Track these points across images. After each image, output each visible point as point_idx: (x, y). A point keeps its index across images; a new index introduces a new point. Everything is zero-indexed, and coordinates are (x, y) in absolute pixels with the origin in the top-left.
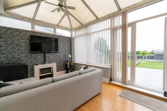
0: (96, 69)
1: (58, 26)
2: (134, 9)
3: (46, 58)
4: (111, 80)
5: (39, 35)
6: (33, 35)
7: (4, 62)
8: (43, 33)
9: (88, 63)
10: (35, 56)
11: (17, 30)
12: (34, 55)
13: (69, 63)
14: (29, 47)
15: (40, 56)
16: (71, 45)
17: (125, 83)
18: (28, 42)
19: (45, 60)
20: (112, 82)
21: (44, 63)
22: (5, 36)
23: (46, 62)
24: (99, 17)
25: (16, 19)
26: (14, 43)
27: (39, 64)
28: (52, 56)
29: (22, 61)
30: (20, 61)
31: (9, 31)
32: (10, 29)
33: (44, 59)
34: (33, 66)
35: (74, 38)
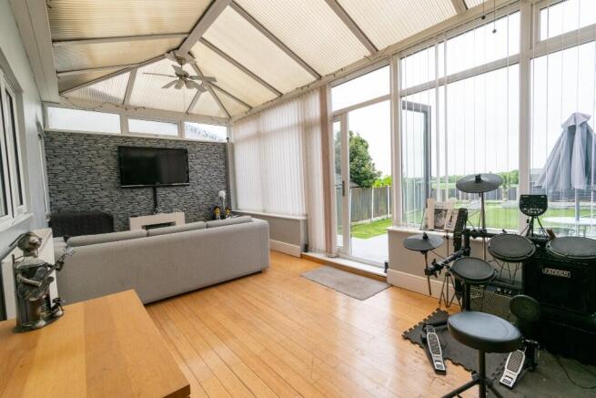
0: (253, 219)
1: (188, 115)
2: (341, 80)
3: (159, 199)
4: (306, 248)
5: (138, 144)
6: (124, 144)
7: (64, 209)
8: (147, 139)
9: (264, 211)
10: (132, 194)
11: (88, 136)
12: (129, 194)
13: (221, 213)
14: (116, 174)
15: (143, 195)
16: (226, 164)
17: (331, 253)
18: (113, 162)
19: (156, 205)
20: (309, 254)
21: (154, 211)
22: (63, 151)
23: (159, 209)
24: (284, 92)
25: (85, 109)
26: (83, 167)
27: (141, 215)
28: (175, 194)
29: (102, 207)
30: (98, 208)
31: (71, 142)
32: (72, 135)
33: (152, 201)
34: (128, 220)
35: (233, 145)
